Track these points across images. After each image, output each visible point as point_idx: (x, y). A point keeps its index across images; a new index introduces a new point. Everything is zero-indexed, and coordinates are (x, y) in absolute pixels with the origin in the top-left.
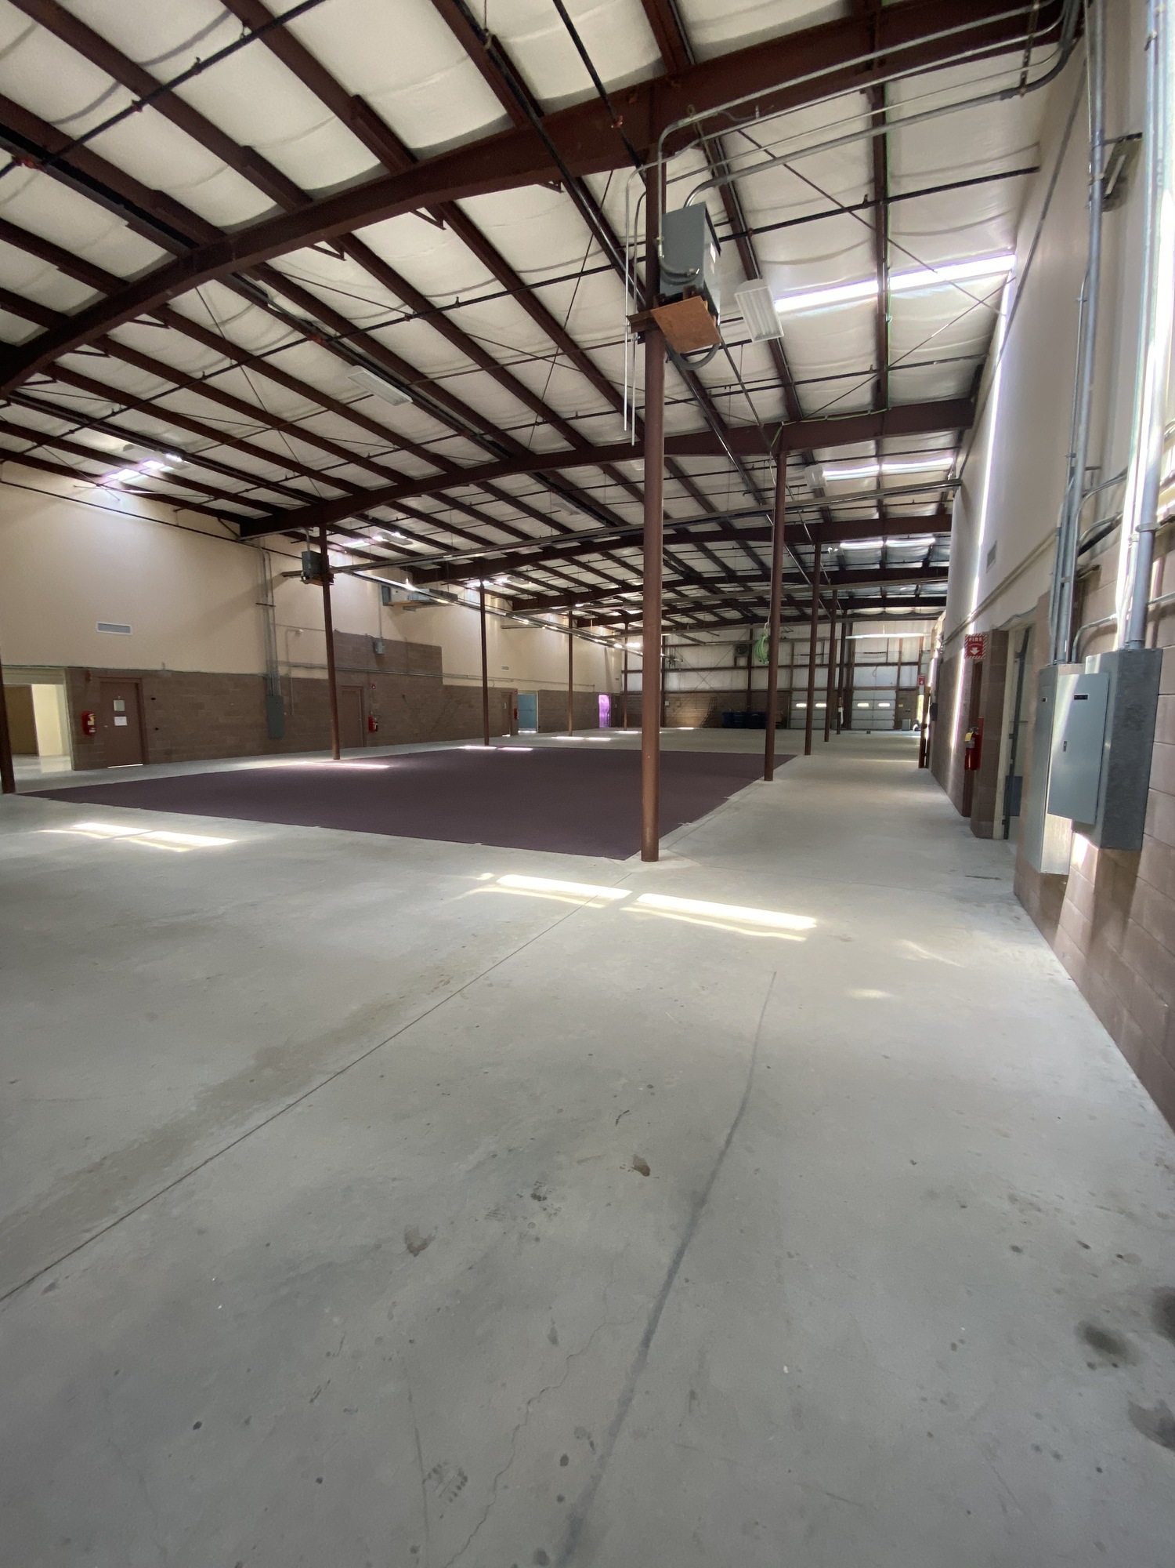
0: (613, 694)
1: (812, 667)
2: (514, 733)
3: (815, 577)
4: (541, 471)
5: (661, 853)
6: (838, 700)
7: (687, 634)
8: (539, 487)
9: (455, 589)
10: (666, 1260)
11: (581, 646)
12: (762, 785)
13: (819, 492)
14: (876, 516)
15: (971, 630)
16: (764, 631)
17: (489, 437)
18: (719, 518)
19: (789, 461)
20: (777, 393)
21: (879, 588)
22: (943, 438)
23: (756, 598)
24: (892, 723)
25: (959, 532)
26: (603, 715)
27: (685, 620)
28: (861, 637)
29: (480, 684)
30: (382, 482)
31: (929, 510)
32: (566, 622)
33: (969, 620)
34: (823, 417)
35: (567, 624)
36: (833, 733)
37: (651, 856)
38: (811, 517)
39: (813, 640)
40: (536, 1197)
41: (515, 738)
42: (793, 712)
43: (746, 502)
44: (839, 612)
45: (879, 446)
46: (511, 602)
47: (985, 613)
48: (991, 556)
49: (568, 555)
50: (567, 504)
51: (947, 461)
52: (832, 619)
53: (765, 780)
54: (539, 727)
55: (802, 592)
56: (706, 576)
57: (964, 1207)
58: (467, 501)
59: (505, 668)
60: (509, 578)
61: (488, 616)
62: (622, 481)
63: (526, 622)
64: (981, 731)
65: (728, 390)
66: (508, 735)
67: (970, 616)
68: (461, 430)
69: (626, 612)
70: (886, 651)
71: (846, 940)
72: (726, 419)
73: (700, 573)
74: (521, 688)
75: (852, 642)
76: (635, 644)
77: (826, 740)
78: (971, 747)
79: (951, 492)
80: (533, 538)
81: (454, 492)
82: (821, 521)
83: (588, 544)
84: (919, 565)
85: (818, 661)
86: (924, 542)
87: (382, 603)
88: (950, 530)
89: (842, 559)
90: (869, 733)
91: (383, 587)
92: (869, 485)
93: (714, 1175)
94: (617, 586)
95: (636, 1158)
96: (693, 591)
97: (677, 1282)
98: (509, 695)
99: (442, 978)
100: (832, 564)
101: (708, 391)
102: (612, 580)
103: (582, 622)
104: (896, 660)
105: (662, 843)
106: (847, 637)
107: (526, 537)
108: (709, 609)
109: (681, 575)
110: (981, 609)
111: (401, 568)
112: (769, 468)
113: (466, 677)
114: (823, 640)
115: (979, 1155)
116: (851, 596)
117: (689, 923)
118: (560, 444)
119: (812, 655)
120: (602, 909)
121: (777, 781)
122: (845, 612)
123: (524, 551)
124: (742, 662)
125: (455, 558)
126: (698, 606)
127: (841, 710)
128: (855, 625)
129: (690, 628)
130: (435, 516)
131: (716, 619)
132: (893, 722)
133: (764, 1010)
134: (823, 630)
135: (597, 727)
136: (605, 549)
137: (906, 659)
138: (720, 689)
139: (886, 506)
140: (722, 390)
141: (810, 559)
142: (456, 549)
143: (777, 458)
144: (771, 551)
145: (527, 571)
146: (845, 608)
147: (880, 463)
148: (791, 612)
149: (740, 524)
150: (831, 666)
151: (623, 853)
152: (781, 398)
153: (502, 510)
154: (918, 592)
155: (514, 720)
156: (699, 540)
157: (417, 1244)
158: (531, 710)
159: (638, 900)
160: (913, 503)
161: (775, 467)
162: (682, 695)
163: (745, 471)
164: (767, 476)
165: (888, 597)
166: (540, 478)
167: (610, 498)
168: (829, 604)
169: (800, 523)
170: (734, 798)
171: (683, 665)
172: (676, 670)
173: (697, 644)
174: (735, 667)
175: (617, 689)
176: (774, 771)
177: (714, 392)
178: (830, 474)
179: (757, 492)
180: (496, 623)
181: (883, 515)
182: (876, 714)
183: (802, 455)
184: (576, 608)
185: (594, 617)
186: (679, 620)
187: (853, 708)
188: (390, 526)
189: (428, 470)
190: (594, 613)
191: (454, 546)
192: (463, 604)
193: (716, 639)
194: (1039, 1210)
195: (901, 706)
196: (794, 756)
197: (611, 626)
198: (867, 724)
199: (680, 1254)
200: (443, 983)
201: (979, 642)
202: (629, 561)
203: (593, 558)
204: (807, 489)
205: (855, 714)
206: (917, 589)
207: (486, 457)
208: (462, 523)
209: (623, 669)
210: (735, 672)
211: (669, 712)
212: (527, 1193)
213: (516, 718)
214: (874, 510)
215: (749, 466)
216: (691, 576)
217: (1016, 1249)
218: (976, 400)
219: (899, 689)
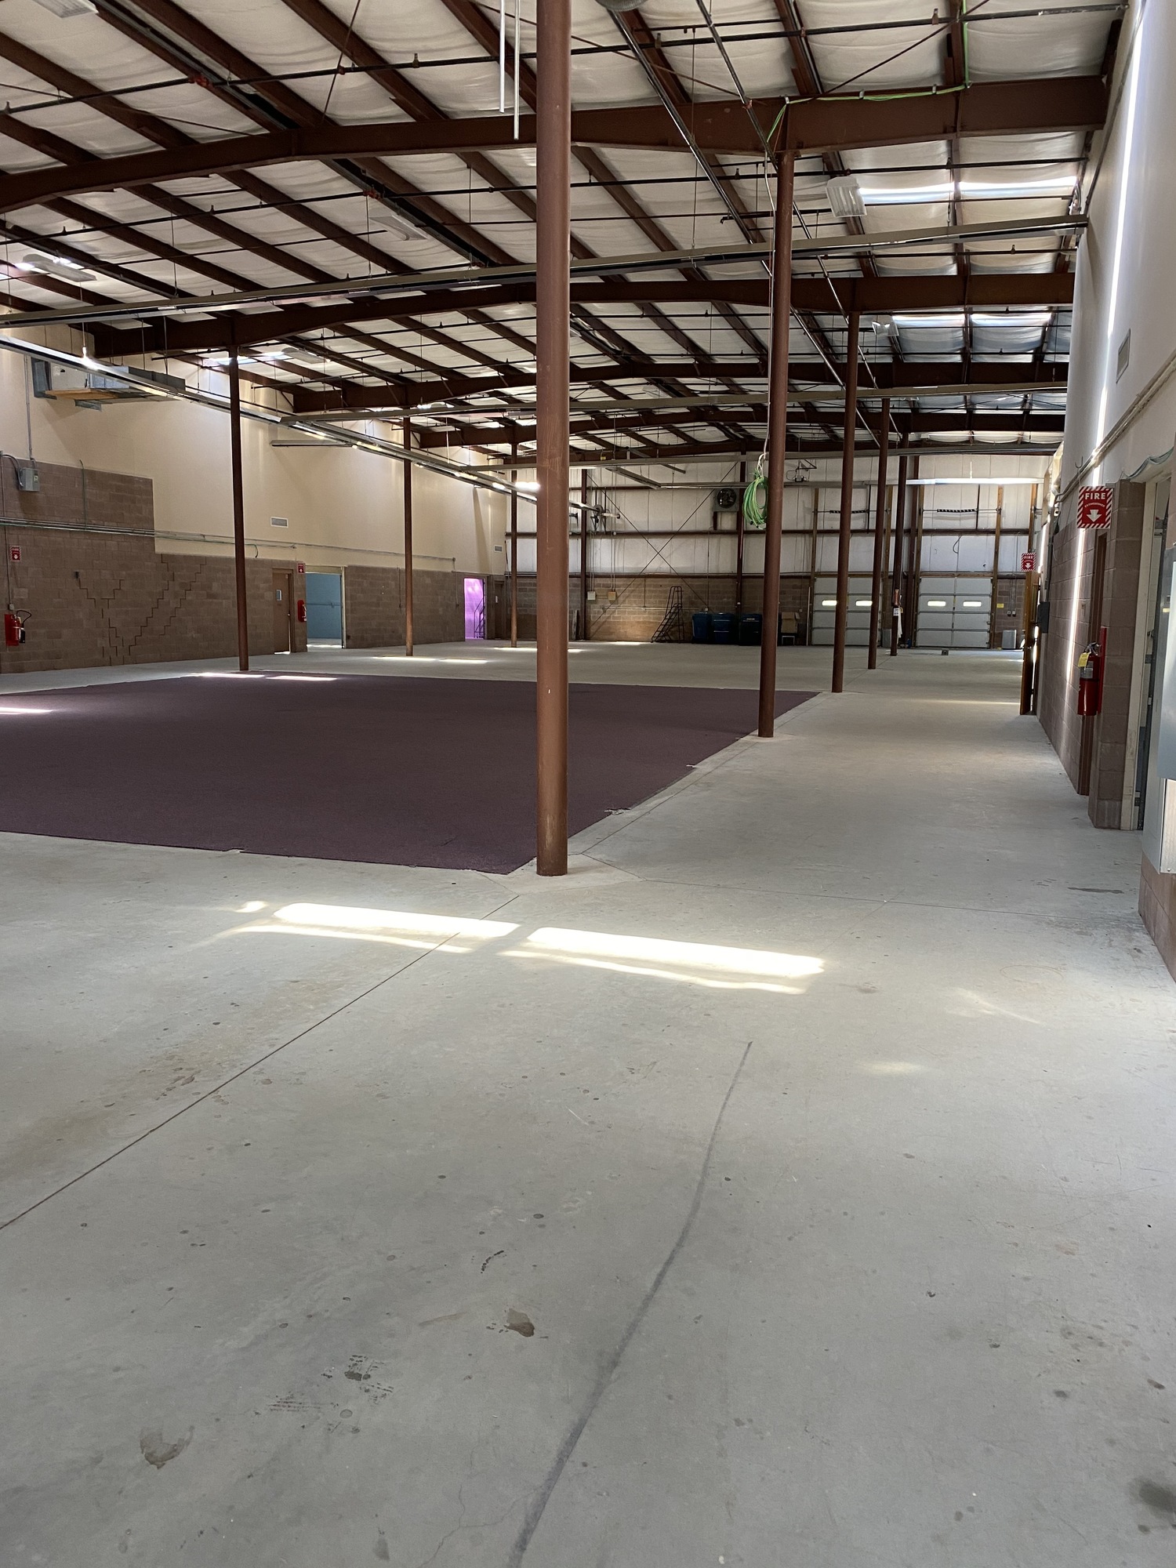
0: (489, 577)
1: (844, 533)
2: (298, 648)
3: (849, 371)
4: (350, 157)
5: (572, 862)
6: (893, 594)
7: (628, 468)
8: (344, 186)
9: (179, 369)
10: (554, 1441)
11: (428, 485)
12: (754, 745)
13: (854, 225)
14: (953, 271)
15: (1095, 480)
16: (759, 467)
17: (248, 89)
18: (678, 261)
19: (799, 166)
20: (778, 45)
21: (961, 398)
22: (1061, 143)
23: (750, 406)
24: (985, 637)
25: (1083, 305)
26: (473, 615)
27: (624, 441)
28: (933, 481)
29: (231, 552)
30: (36, 159)
31: (1042, 265)
32: (398, 436)
33: (1093, 462)
34: (857, 94)
35: (402, 441)
36: (882, 653)
37: (555, 866)
38: (841, 267)
39: (846, 486)
40: (352, 1375)
41: (300, 658)
42: (816, 615)
43: (728, 235)
44: (894, 436)
45: (953, 150)
46: (290, 397)
47: (1114, 451)
48: (1123, 353)
49: (402, 312)
50: (400, 219)
51: (1065, 181)
52: (879, 448)
53: (760, 735)
54: (348, 637)
55: (829, 396)
56: (659, 361)
57: (996, 1346)
58: (205, 204)
59: (276, 522)
60: (286, 351)
61: (244, 421)
62: (501, 182)
63: (321, 436)
64: (1103, 650)
65: (690, 35)
66: (288, 653)
67: (1095, 454)
68: (195, 73)
69: (513, 422)
70: (975, 508)
71: (867, 991)
72: (687, 84)
73: (648, 357)
74: (313, 561)
75: (917, 490)
76: (528, 483)
77: (871, 665)
78: (1088, 676)
79: (1074, 237)
80: (336, 280)
81: (179, 186)
82: (860, 275)
83: (441, 297)
84: (1028, 359)
85: (856, 523)
86: (1035, 319)
87: (32, 393)
88: (1072, 302)
89: (896, 343)
90: (945, 653)
91: (34, 361)
92: (938, 216)
93: (633, 1328)
94: (494, 373)
95: (512, 1313)
96: (637, 390)
97: (569, 1468)
98: (288, 575)
99: (180, 1074)
100: (878, 350)
101: (655, 33)
102: (487, 361)
103: (430, 439)
104: (992, 525)
105: (572, 845)
106: (908, 482)
107: (322, 278)
108: (667, 422)
109: (615, 359)
110: (1107, 443)
111: (70, 325)
112: (762, 176)
113: (203, 539)
114: (865, 485)
115: (1026, 1279)
116: (915, 408)
117: (614, 973)
118: (385, 110)
119: (845, 511)
120: (464, 955)
121: (781, 736)
122: (906, 437)
123: (317, 302)
124: (727, 522)
125: (181, 312)
126: (648, 416)
127: (898, 612)
128: (926, 462)
129: (633, 456)
130: (139, 228)
131: (681, 441)
132: (987, 635)
133: (727, 1099)
134: (865, 467)
135: (461, 639)
136: (472, 304)
137: (1007, 524)
138: (690, 571)
139: (969, 253)
140: (679, 35)
141: (840, 339)
142: (183, 294)
143: (777, 161)
144: (768, 322)
145: (322, 338)
146: (905, 432)
147: (957, 179)
148: (809, 432)
149: (717, 273)
150: (879, 533)
151: (507, 863)
152: (784, 55)
153: (272, 225)
154: (1027, 406)
155: (297, 623)
156: (646, 297)
157: (161, 1452)
158: (332, 605)
159: (529, 938)
160: (1013, 252)
161: (774, 175)
162: (619, 582)
163: (724, 180)
164: (761, 193)
165: (978, 412)
166: (347, 169)
167: (478, 212)
168: (876, 421)
169: (821, 276)
170: (704, 767)
171: (620, 525)
172: (608, 534)
173: (646, 486)
174: (715, 531)
175: (499, 567)
176: (776, 721)
177: (667, 36)
178: (870, 192)
179: (745, 218)
180: (261, 434)
181: (964, 269)
182: (960, 621)
183: (824, 158)
184: (419, 413)
185: (452, 429)
186: (611, 440)
187: (921, 608)
188: (52, 244)
189: (129, 142)
190: (451, 422)
191: (179, 286)
192: (196, 399)
193: (679, 478)
194: (1101, 1344)
195: (1000, 606)
196: (814, 694)
197: (485, 446)
198: (944, 639)
199: (576, 1433)
200: (181, 1082)
201: (1100, 501)
202: (515, 327)
203: (450, 320)
204: (833, 217)
205: (922, 620)
206: (1025, 401)
207: (243, 124)
208: (192, 245)
209: (509, 529)
210: (714, 541)
211: (594, 611)
212: (339, 1371)
213: (301, 620)
214: (949, 260)
215: (731, 171)
216: (633, 362)
217: (1061, 1394)
218: (1110, 81)
219: (996, 577)
